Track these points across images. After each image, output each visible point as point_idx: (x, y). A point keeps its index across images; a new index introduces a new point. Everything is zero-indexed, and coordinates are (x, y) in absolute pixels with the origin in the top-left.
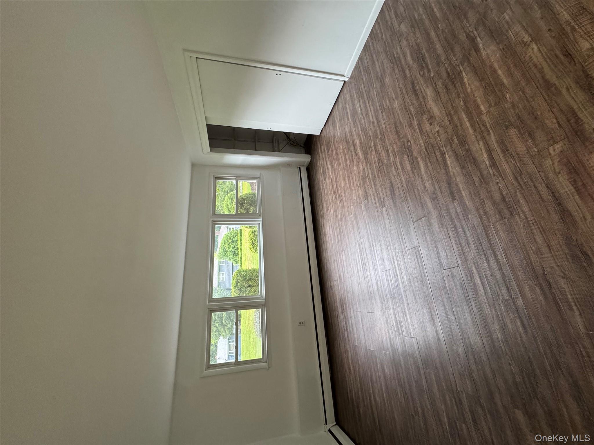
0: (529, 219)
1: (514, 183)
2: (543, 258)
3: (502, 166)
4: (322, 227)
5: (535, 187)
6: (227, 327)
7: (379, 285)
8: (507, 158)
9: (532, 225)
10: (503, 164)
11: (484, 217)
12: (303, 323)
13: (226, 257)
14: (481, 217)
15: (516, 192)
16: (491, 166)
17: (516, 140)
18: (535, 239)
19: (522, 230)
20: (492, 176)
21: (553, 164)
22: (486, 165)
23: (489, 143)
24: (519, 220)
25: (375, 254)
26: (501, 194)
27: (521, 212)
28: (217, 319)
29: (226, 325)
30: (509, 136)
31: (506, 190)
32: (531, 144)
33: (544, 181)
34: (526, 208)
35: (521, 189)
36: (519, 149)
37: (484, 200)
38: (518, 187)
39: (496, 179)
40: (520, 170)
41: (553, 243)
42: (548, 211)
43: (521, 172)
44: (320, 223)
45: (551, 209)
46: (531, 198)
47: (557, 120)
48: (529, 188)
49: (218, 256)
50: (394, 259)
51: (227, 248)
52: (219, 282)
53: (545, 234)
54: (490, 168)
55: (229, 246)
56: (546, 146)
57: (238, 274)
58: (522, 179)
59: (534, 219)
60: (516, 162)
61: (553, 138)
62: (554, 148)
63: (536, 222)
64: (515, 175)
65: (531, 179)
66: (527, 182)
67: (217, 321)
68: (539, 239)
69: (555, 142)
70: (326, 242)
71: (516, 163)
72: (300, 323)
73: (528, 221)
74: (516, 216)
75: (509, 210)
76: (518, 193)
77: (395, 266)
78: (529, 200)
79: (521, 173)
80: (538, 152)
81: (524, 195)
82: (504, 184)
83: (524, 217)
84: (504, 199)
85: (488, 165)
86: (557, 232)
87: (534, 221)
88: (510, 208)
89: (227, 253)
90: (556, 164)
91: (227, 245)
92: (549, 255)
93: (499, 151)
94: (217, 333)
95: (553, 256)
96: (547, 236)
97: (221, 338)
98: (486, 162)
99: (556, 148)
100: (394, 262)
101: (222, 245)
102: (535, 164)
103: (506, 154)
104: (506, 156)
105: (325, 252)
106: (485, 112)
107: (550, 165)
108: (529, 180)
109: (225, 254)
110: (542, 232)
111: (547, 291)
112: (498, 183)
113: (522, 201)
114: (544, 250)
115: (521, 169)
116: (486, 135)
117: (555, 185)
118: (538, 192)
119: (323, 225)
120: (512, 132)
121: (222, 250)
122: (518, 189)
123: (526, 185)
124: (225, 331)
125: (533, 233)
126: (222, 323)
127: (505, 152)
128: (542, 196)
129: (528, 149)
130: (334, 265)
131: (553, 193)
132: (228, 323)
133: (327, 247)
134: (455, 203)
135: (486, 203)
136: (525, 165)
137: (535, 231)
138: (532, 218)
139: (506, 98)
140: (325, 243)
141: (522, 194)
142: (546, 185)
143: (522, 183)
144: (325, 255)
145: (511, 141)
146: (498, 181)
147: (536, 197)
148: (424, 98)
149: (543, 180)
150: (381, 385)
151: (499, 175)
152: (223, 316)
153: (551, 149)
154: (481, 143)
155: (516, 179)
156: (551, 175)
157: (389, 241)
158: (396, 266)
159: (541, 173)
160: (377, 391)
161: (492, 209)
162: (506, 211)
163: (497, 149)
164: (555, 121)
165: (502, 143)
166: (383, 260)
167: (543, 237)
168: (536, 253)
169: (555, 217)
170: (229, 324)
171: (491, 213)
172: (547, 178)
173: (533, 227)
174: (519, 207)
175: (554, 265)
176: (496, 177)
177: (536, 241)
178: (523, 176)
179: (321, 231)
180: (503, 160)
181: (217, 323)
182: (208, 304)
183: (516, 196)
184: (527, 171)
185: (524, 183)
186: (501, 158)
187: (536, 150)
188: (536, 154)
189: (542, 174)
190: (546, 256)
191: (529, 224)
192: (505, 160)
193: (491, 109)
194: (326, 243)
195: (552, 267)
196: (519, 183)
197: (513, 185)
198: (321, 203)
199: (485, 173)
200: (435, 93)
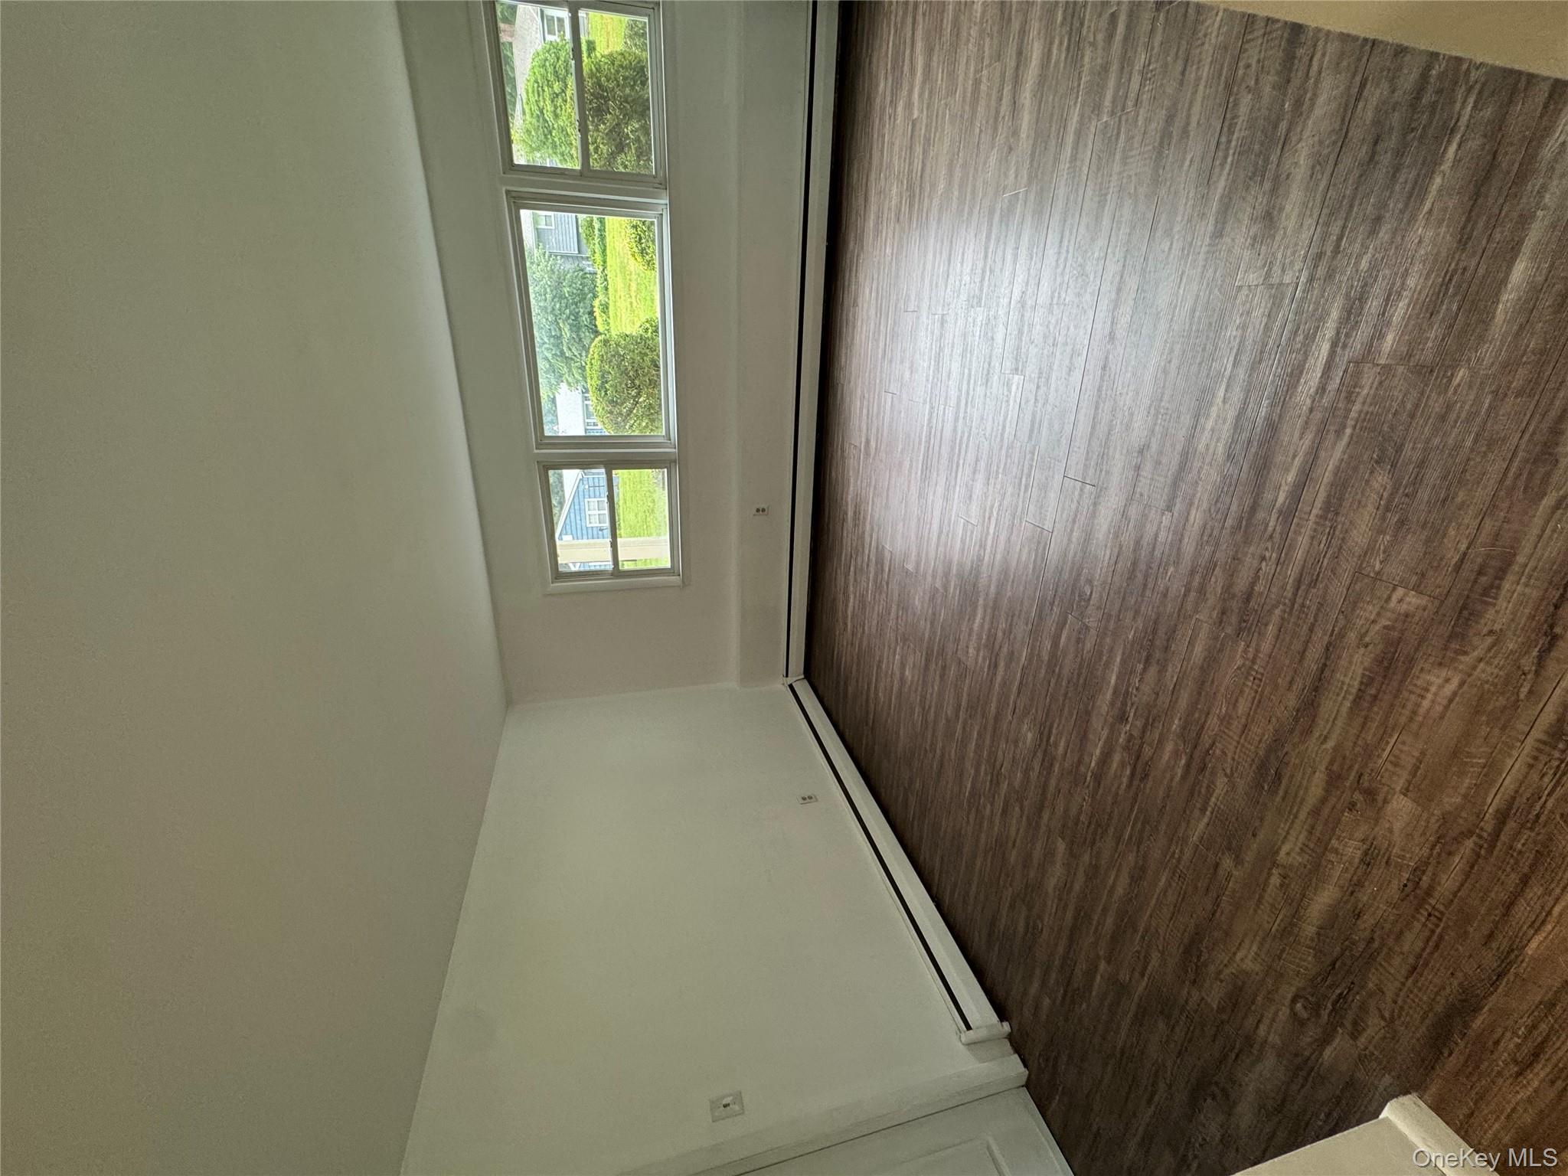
0: (1256, 667)
1: (1288, 588)
2: (1224, 732)
3: (1300, 533)
4: (850, 271)
5: (1311, 630)
6: (576, 364)
7: (943, 537)
8: (1320, 529)
9: (1252, 678)
10: (1303, 530)
11: (1193, 594)
12: (763, 510)
13: (551, 151)
14: (1188, 591)
15: (1275, 607)
16: (1280, 512)
17: (1371, 508)
18: (1237, 701)
19: (1230, 671)
20: (1266, 536)
21: (1374, 622)
22: (1276, 501)
23: (1323, 454)
24: (1239, 653)
25: (957, 467)
26: (1253, 584)
27: (1253, 644)
28: (546, 340)
29: (572, 359)
30: (1367, 481)
31: (1265, 587)
32: (1382, 547)
33: (1331, 635)
34: (1266, 647)
35: (1287, 610)
36: (1355, 532)
37: (1215, 566)
38: (1287, 601)
39: (1267, 549)
40: (1318, 575)
41: (1256, 729)
42: (1291, 683)
43: (1317, 580)
44: (849, 255)
45: (1299, 684)
46: (1288, 639)
47: (1468, 548)
48: (1301, 622)
49: (524, 141)
50: (992, 512)
51: (549, 116)
52: (537, 229)
53: (1256, 710)
54: (1277, 515)
55: (556, 107)
56: (1398, 578)
57: (602, 356)
58: (1307, 592)
59: (1262, 674)
60: (1326, 552)
61: (1423, 575)
62: (1405, 595)
63: (1261, 680)
64: (1301, 576)
65: (1318, 610)
66: (1309, 608)
67: (547, 346)
68: (1243, 706)
69: (1417, 588)
70: (854, 327)
71: (1324, 556)
72: (758, 510)
73: (1251, 668)
74: (1243, 643)
75: (1240, 622)
76: (1277, 612)
77: (988, 528)
78: (1283, 641)
79: (1314, 583)
80: (1378, 573)
81: (1282, 624)
82: (1273, 571)
83: (1250, 656)
84: (1248, 597)
85: (1278, 505)
86: (1274, 720)
87: (1259, 676)
88: (1244, 621)
89: (551, 133)
90: (1377, 627)
91: (548, 102)
92: (1236, 738)
93: (1322, 496)
94: (551, 376)
95: (1238, 743)
96: (1255, 712)
97: (564, 386)
98: (1281, 493)
99: (1408, 599)
100: (989, 518)
101: (533, 100)
102: (1350, 590)
103: (1326, 519)
104: (1322, 521)
105: (846, 353)
106: (1382, 362)
107: (1366, 619)
108: (1314, 608)
109: (545, 135)
110: (1256, 702)
111: (1193, 772)
112: (1263, 558)
113: (1271, 629)
114: (1236, 726)
115: (1321, 576)
116: (1332, 428)
117: (1339, 657)
118: (1307, 642)
119: (854, 268)
120: (1381, 479)
121: (534, 121)
122: (1285, 604)
123: (1301, 611)
124: (570, 371)
125: (1242, 692)
126: (562, 353)
127: (1329, 511)
128: (1307, 653)
129: (1369, 550)
130: (861, 409)
131: (1325, 665)
132: (576, 353)
133: (852, 343)
134: (1164, 518)
135: (1215, 573)
136: (1334, 574)
137: (1247, 690)
138: (1261, 670)
139: (1452, 375)
140: (850, 331)
141: (1283, 619)
142: (1329, 644)
143: (1299, 600)
144: (843, 363)
145: (1360, 502)
146: (1268, 555)
147: (1297, 646)
148: (1298, 104)
149: (1333, 631)
150: (892, 682)
151: (1279, 545)
152: (561, 335)
153: (1400, 592)
154: (1309, 437)
155: (1299, 582)
156: (1352, 636)
157: (998, 467)
158: (991, 531)
159: (1341, 617)
160: (882, 685)
161: (1215, 595)
162: (1234, 619)
163: (1322, 487)
164: (1463, 547)
165: (1340, 486)
166: (971, 496)
167: (1251, 709)
168: (1222, 719)
169: (1292, 700)
170: (581, 356)
171: (1211, 600)
172: (1342, 636)
173: (1250, 684)
174: (1259, 634)
175: (1230, 755)
176: (1269, 545)
177: (1235, 704)
178: (1312, 590)
179: (846, 283)
180: (1311, 523)
181: (548, 349)
182: (536, 451)
183: (1270, 612)
184: (1326, 587)
185: (1303, 605)
186: (1312, 517)
187: (1378, 567)
188: (1368, 576)
189: (1342, 622)
190: (1231, 734)
191: (1249, 674)
192: (1314, 526)
193: (1401, 369)
194: (853, 330)
195: (1224, 753)
196: (1295, 594)
197: (1283, 588)
198: (864, 189)
199: (1261, 515)
200: (1337, 128)
